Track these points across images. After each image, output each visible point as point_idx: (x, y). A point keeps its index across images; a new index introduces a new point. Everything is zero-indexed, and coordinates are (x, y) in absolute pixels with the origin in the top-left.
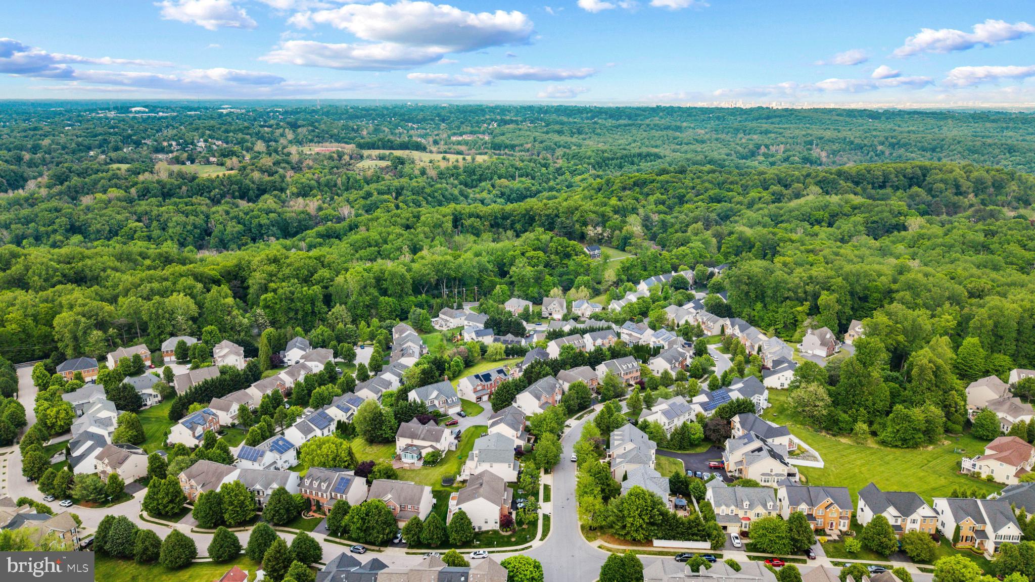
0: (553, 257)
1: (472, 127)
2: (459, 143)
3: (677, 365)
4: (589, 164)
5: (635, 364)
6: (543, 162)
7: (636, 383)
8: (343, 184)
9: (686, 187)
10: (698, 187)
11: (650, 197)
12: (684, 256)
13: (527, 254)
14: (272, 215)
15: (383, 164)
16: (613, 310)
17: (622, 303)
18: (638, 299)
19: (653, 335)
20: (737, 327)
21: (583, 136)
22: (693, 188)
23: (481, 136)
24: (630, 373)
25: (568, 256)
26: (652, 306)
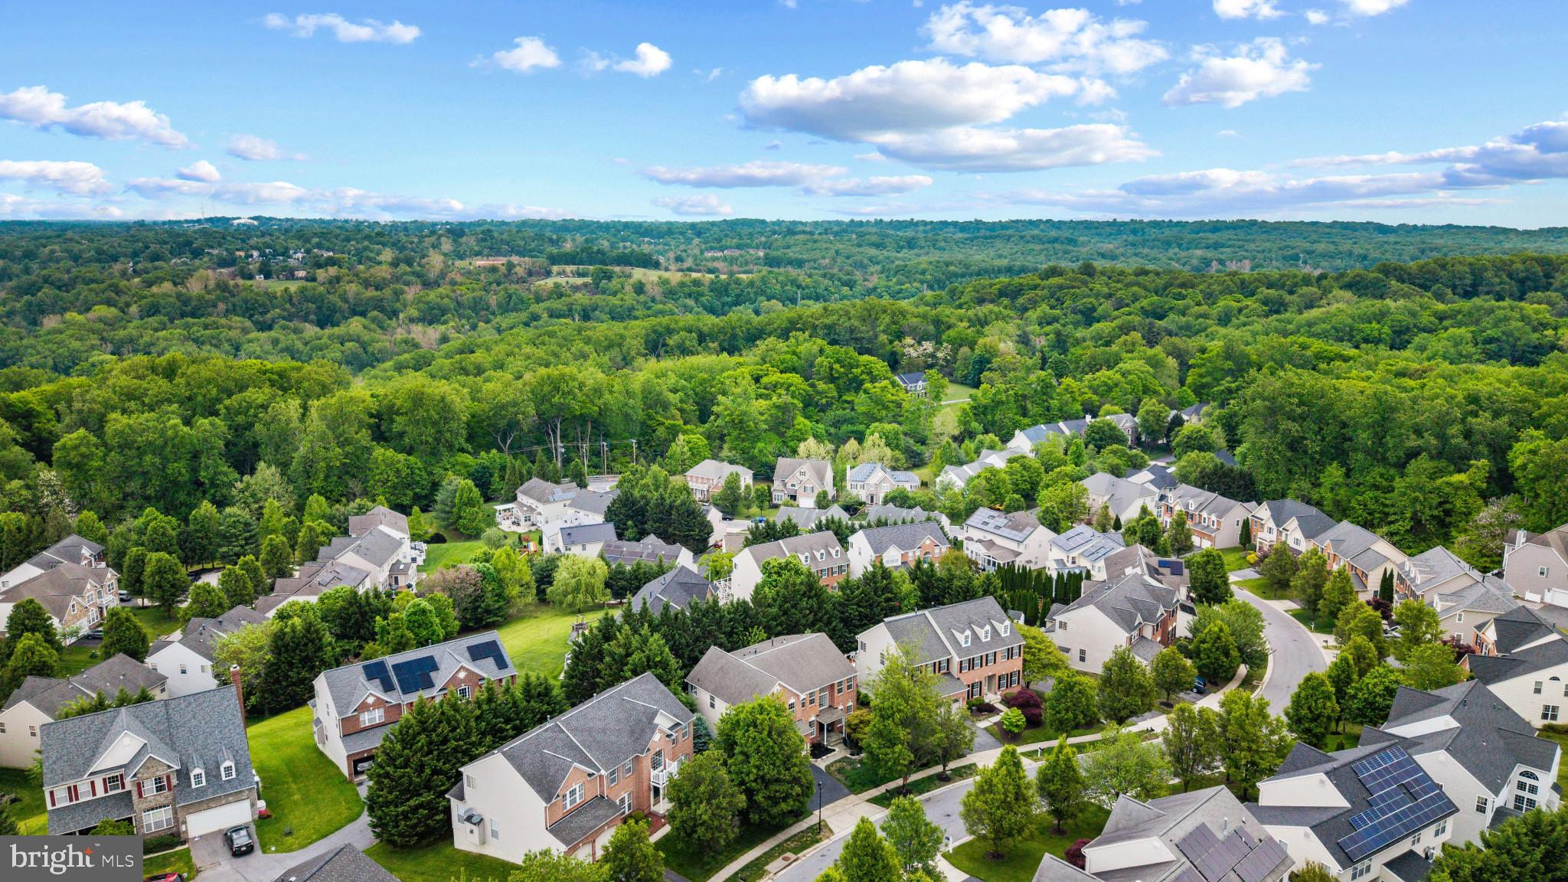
0: (821, 386)
1: (741, 238)
2: (714, 259)
3: (1148, 632)
4: (922, 282)
5: (1004, 627)
6: (845, 278)
7: (1008, 702)
8: (500, 306)
9: (1097, 295)
10: (1119, 294)
11: (1030, 313)
12: (1110, 389)
13: (765, 380)
14: (350, 345)
15: (580, 281)
16: (946, 488)
17: (969, 470)
18: (1010, 461)
19: (1053, 543)
20: (1293, 524)
21: (916, 251)
22: (1109, 296)
23: (752, 251)
24: (984, 661)
25: (856, 385)
26: (1046, 478)
